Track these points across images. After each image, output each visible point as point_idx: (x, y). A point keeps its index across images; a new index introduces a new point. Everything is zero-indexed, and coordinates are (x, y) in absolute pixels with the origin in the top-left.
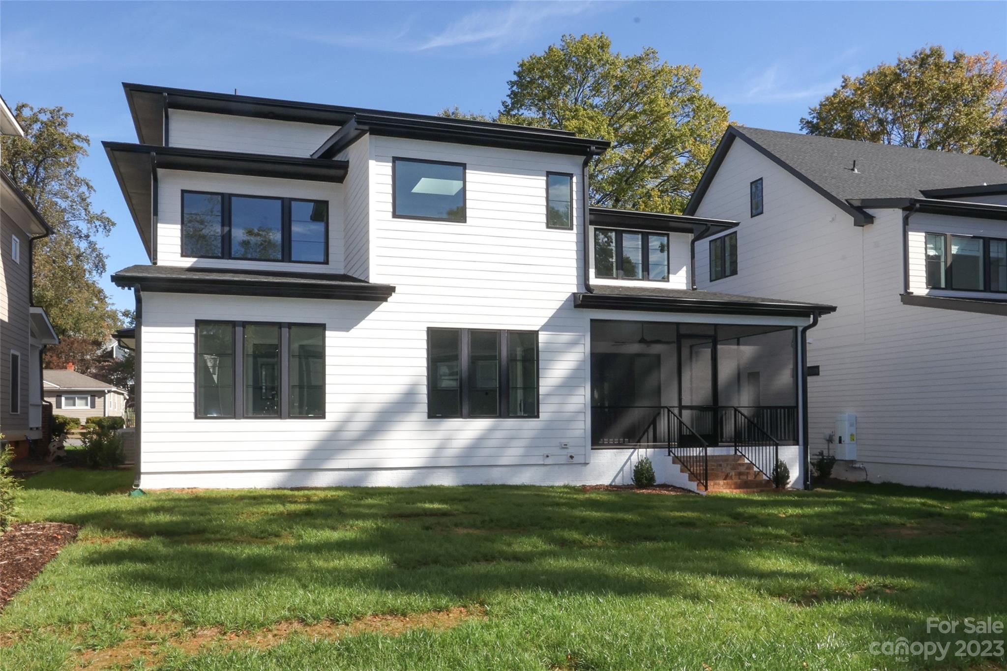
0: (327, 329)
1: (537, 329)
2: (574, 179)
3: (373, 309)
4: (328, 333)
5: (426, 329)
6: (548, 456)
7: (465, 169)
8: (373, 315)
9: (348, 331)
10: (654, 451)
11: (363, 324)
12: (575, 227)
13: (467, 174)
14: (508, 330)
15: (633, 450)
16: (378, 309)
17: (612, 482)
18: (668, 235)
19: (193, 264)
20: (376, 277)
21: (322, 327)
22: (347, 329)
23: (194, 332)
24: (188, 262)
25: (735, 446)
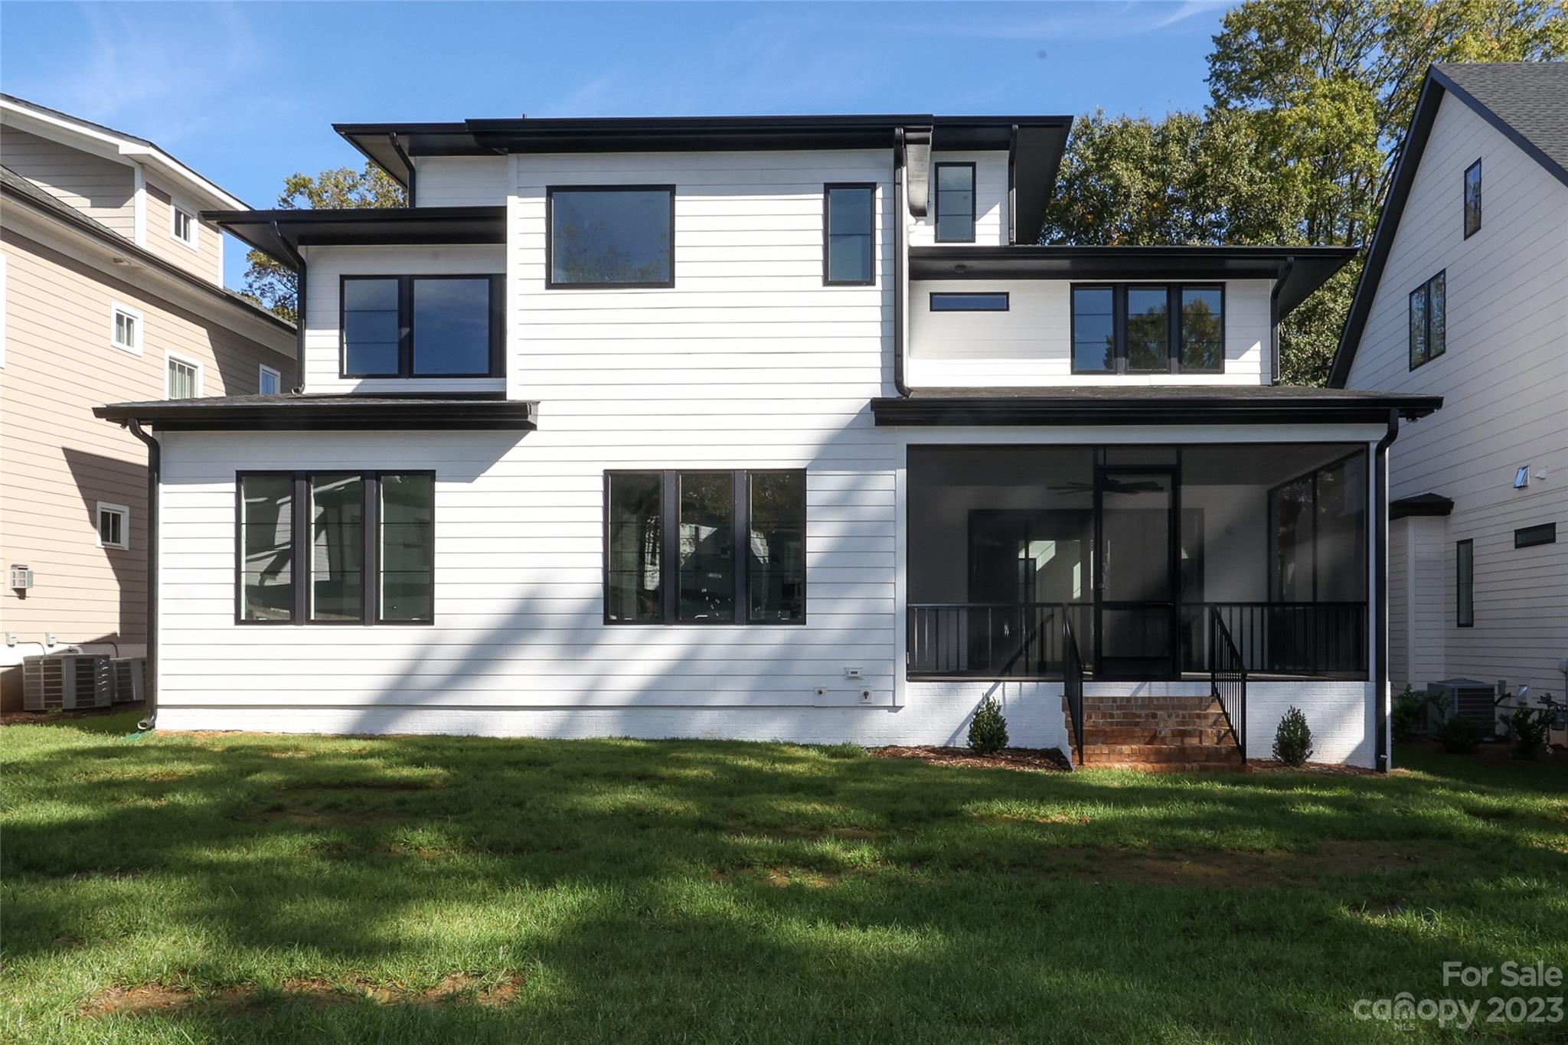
0: (437, 478)
1: (803, 467)
2: (879, 193)
3: (512, 444)
4: (439, 486)
5: (602, 474)
6: (820, 693)
7: (673, 194)
8: (513, 453)
9: (471, 482)
10: (1038, 687)
11: (496, 468)
12: (878, 280)
13: (677, 203)
14: (747, 470)
15: (993, 683)
16: (521, 443)
17: (949, 742)
18: (1223, 286)
19: (356, 389)
20: (515, 392)
21: (430, 476)
22: (470, 478)
23: (235, 490)
24: (350, 386)
25: (1213, 680)
